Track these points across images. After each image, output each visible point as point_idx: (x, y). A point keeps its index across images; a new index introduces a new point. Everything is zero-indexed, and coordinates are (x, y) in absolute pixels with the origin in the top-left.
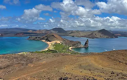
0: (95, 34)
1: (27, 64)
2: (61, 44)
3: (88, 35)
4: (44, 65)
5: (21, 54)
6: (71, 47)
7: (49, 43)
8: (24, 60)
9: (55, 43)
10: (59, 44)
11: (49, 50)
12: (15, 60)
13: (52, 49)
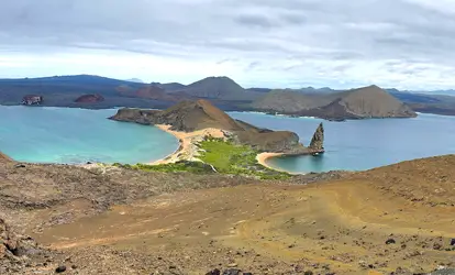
0: (347, 104)
1: (106, 205)
2: (226, 139)
3: (324, 108)
4: (162, 213)
5: (93, 169)
6: (261, 151)
7: (182, 135)
8: (99, 191)
9: (206, 138)
10: (221, 140)
11: (182, 161)
12: (72, 185)
13: (194, 160)
